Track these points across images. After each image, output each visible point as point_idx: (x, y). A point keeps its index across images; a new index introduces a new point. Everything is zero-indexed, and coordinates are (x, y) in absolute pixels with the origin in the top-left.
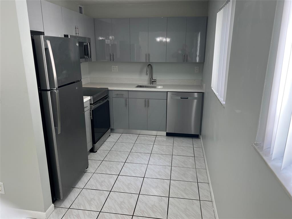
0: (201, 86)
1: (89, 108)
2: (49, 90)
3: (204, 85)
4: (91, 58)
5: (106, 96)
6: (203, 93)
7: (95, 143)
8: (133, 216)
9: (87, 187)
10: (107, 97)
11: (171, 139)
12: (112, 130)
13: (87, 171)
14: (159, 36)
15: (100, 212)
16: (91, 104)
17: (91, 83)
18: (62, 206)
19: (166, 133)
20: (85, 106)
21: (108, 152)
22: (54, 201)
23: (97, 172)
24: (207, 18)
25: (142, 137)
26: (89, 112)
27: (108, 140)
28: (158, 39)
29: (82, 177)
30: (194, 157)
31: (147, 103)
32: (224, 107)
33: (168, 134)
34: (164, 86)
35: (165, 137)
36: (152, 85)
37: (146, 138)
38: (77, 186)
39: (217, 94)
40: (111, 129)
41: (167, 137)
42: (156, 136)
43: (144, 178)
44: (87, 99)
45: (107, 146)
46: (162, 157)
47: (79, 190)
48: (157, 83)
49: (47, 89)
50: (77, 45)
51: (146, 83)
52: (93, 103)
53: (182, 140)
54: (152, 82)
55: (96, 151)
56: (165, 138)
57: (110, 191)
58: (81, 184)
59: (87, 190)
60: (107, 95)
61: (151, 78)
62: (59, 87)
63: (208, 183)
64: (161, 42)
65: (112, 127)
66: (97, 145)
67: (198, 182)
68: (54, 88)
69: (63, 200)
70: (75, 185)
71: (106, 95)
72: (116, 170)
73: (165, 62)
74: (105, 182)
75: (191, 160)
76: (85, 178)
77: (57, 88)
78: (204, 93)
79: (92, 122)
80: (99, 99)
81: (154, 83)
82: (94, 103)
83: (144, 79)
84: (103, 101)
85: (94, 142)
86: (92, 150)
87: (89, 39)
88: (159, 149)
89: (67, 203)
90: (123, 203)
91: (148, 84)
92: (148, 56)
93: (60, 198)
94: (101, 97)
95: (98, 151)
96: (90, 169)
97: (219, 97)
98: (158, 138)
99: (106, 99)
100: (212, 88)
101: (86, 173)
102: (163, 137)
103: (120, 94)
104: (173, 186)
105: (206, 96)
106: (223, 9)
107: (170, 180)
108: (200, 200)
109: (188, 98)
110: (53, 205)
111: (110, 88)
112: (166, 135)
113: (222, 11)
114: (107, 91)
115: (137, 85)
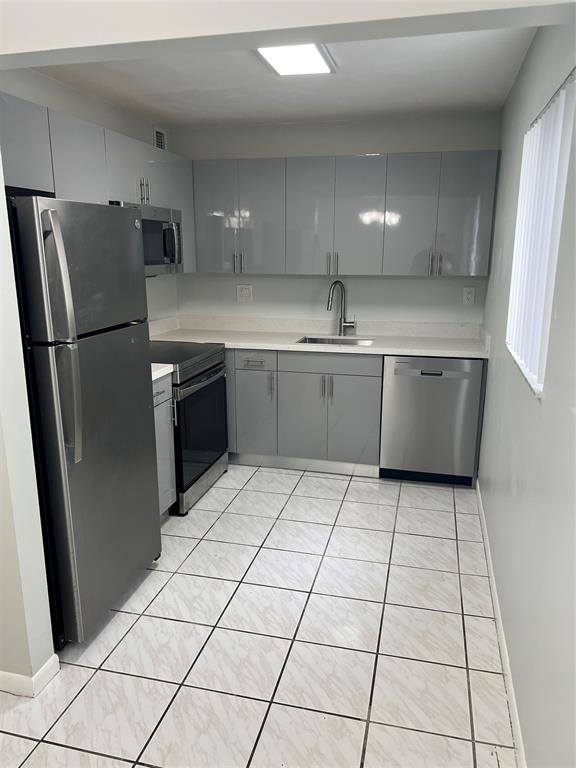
0: (480, 342)
1: (168, 394)
2: (51, 344)
3: (489, 338)
4: (180, 262)
5: (219, 364)
6: (485, 361)
7: (184, 492)
8: (271, 702)
9: (152, 610)
10: (219, 367)
11: (393, 487)
12: (233, 458)
13: (156, 565)
14: (368, 208)
15: (181, 685)
16: (174, 385)
17: (183, 331)
18: (81, 661)
19: (381, 469)
20: (155, 389)
21: (217, 515)
22: (59, 647)
23: (184, 569)
24: (499, 153)
25: (312, 480)
26: (168, 405)
27: (219, 484)
28: (368, 218)
29: (142, 581)
30: (457, 539)
31: (327, 387)
32: (539, 399)
33: (385, 474)
34: (376, 340)
35: (378, 481)
36: (342, 337)
37: (323, 480)
38: (126, 607)
39: (520, 362)
40: (230, 454)
41: (381, 481)
42: (352, 476)
43: (310, 593)
44: (160, 371)
45: (216, 499)
46: (364, 536)
47: (130, 619)
48: (358, 333)
49: (47, 338)
50: (138, 224)
51: (326, 332)
52: (181, 384)
53: (425, 491)
54: (345, 328)
55: (187, 513)
56: (376, 485)
57: (215, 627)
58: (136, 603)
59: (151, 621)
60: (221, 363)
61: (343, 318)
62: (80, 337)
63: (494, 619)
64: (374, 224)
65: (232, 448)
66: (188, 495)
67: (463, 615)
68: (68, 338)
69: (86, 644)
70: (122, 605)
71: (217, 362)
72: (235, 569)
73: (380, 274)
74: (202, 599)
75: (449, 549)
76: (149, 587)
77: (73, 339)
78: (487, 359)
79: (178, 433)
80: (196, 373)
81: (349, 331)
82: (185, 383)
83: (321, 322)
84: (209, 377)
85: (181, 487)
86: (176, 510)
87: (178, 213)
88: (357, 514)
89: (93, 655)
90: (246, 664)
91: (333, 335)
92: (333, 259)
93: (76, 641)
94: (205, 369)
95: (192, 513)
96: (166, 562)
97: (526, 371)
98: (357, 484)
99: (216, 372)
100: (509, 347)
101: (153, 572)
102: (369, 480)
103: (256, 360)
104: (390, 620)
105: (492, 367)
106: (540, 121)
107: (384, 603)
108: (467, 669)
109: (441, 375)
110: (55, 657)
111: (229, 345)
112: (378, 475)
113: (537, 127)
114: (222, 350)
115: (300, 338)
